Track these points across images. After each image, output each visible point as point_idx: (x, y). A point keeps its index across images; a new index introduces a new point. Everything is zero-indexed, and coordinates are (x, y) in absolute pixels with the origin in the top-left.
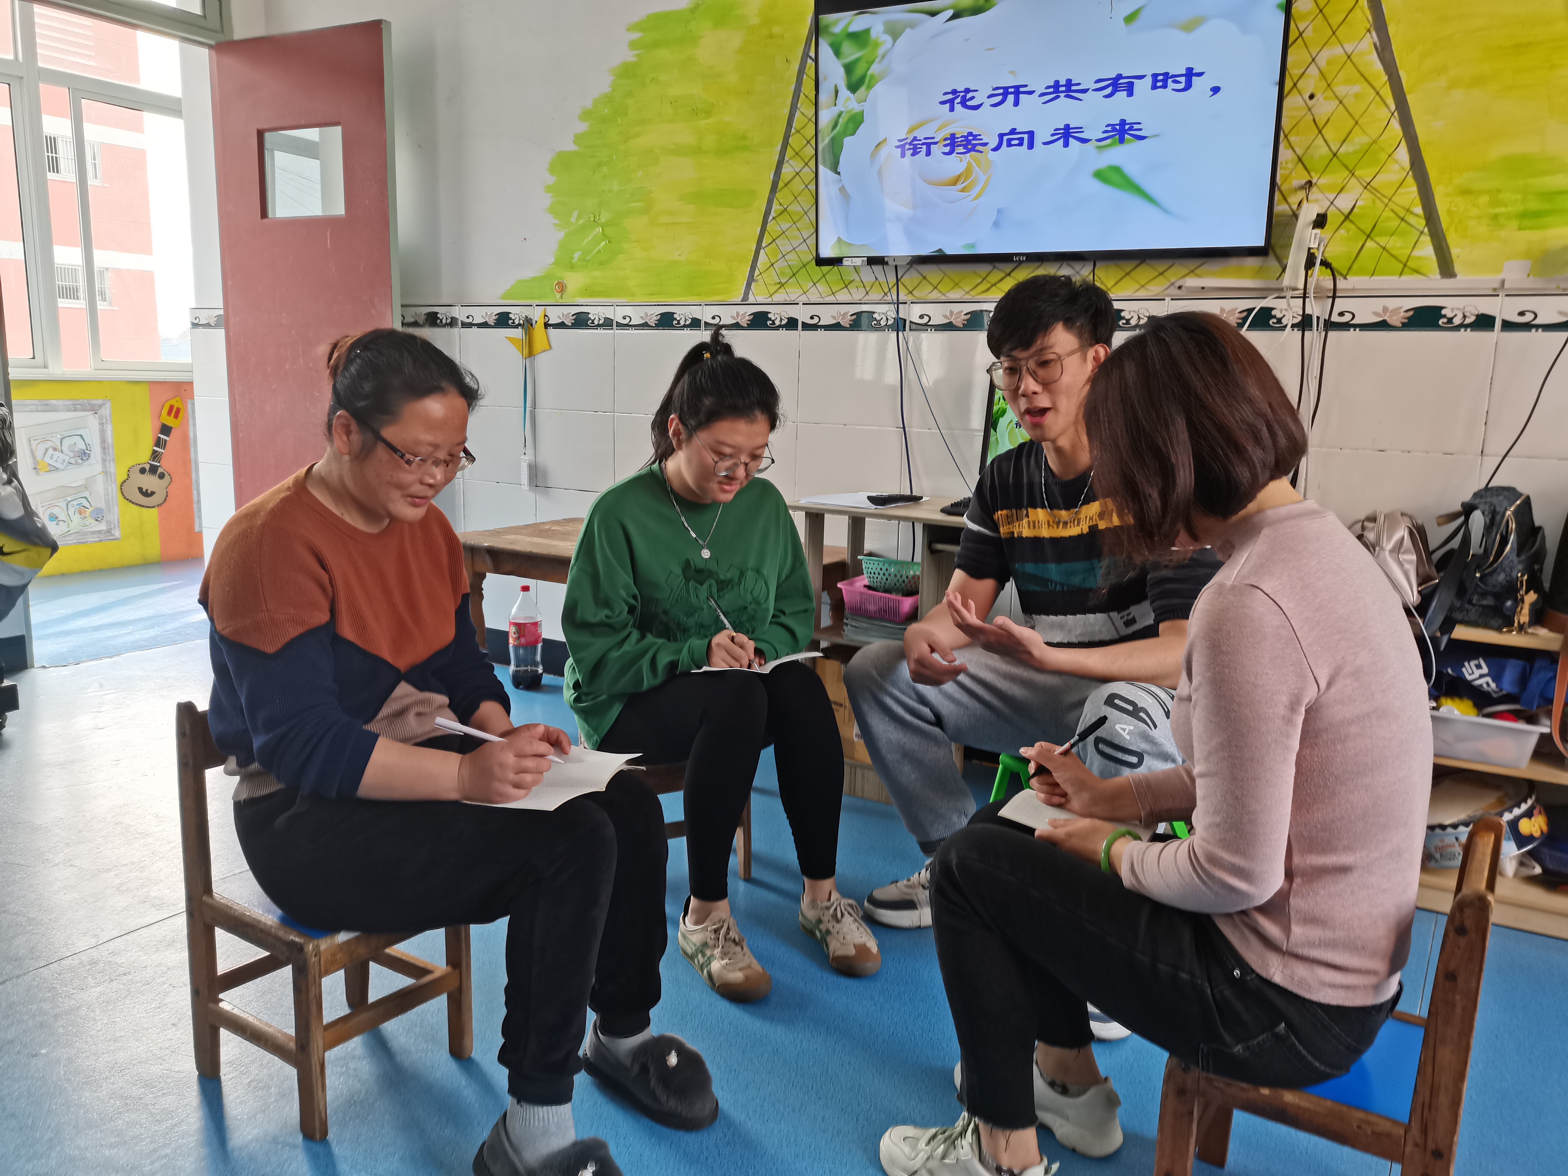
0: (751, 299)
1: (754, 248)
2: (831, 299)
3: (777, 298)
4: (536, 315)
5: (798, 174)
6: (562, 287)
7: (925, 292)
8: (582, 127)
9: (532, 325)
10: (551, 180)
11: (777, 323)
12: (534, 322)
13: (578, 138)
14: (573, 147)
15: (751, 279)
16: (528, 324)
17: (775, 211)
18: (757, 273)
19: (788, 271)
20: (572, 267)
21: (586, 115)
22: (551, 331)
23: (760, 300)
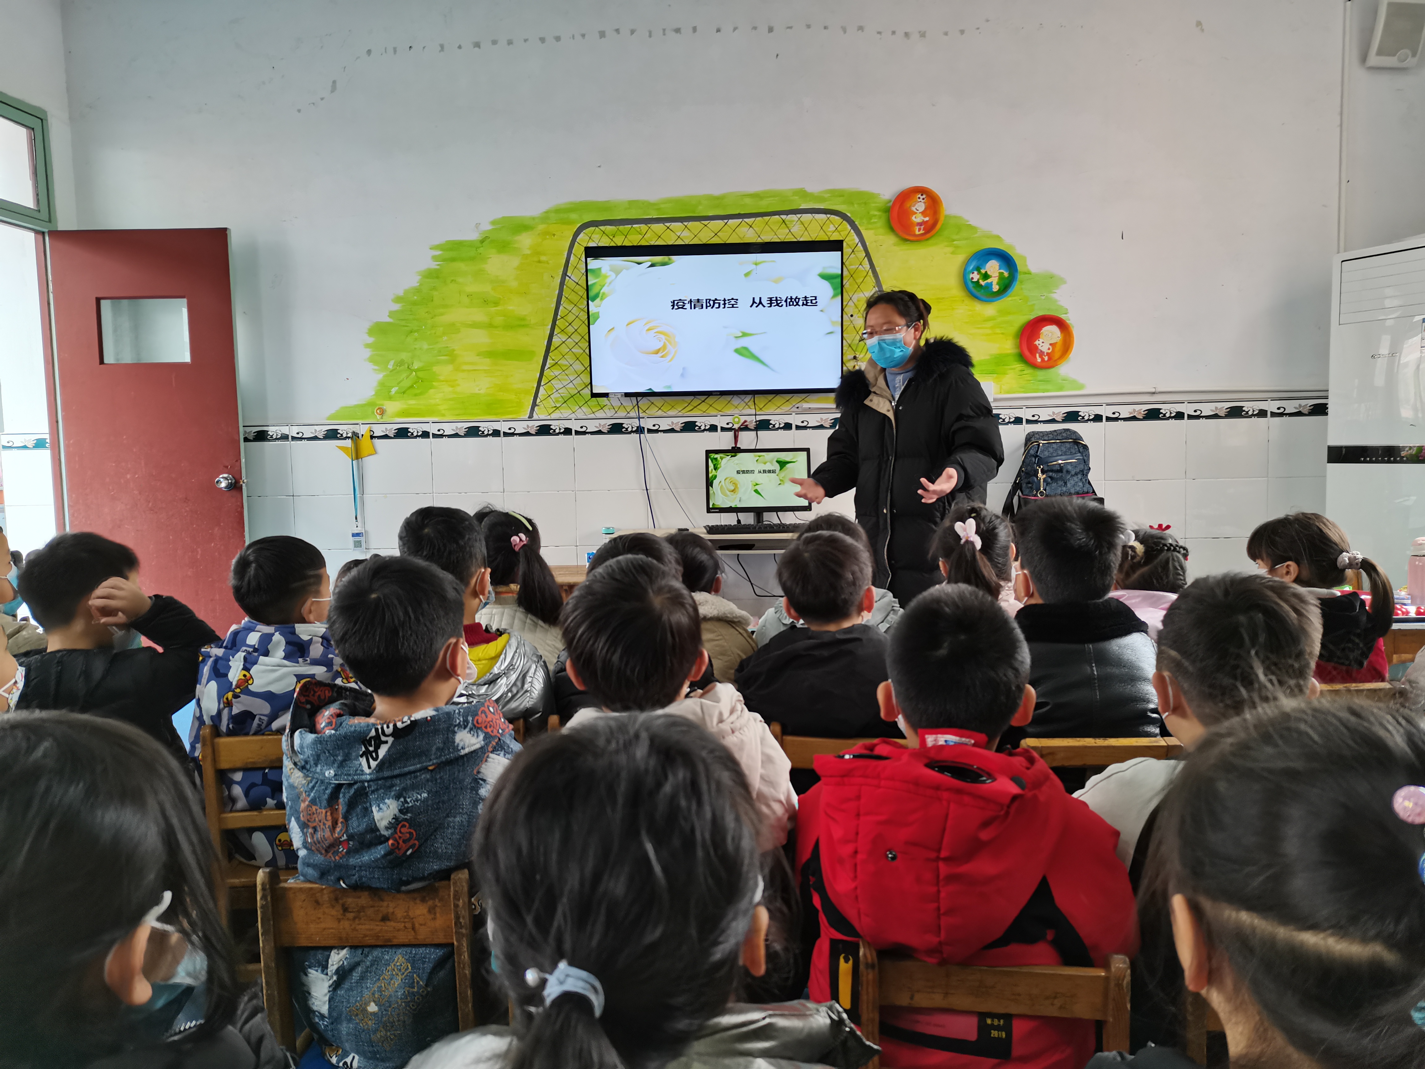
0: (535, 417)
1: (535, 385)
2: (592, 416)
3: (553, 416)
4: (363, 430)
5: (564, 342)
6: (382, 412)
7: (653, 411)
8: (397, 307)
9: (358, 437)
10: (370, 340)
11: (557, 431)
12: (360, 436)
13: (391, 314)
14: (389, 320)
15: (534, 404)
16: (355, 437)
17: (550, 364)
18: (538, 400)
19: (561, 399)
20: (390, 398)
21: (398, 299)
22: (376, 441)
23: (542, 417)
